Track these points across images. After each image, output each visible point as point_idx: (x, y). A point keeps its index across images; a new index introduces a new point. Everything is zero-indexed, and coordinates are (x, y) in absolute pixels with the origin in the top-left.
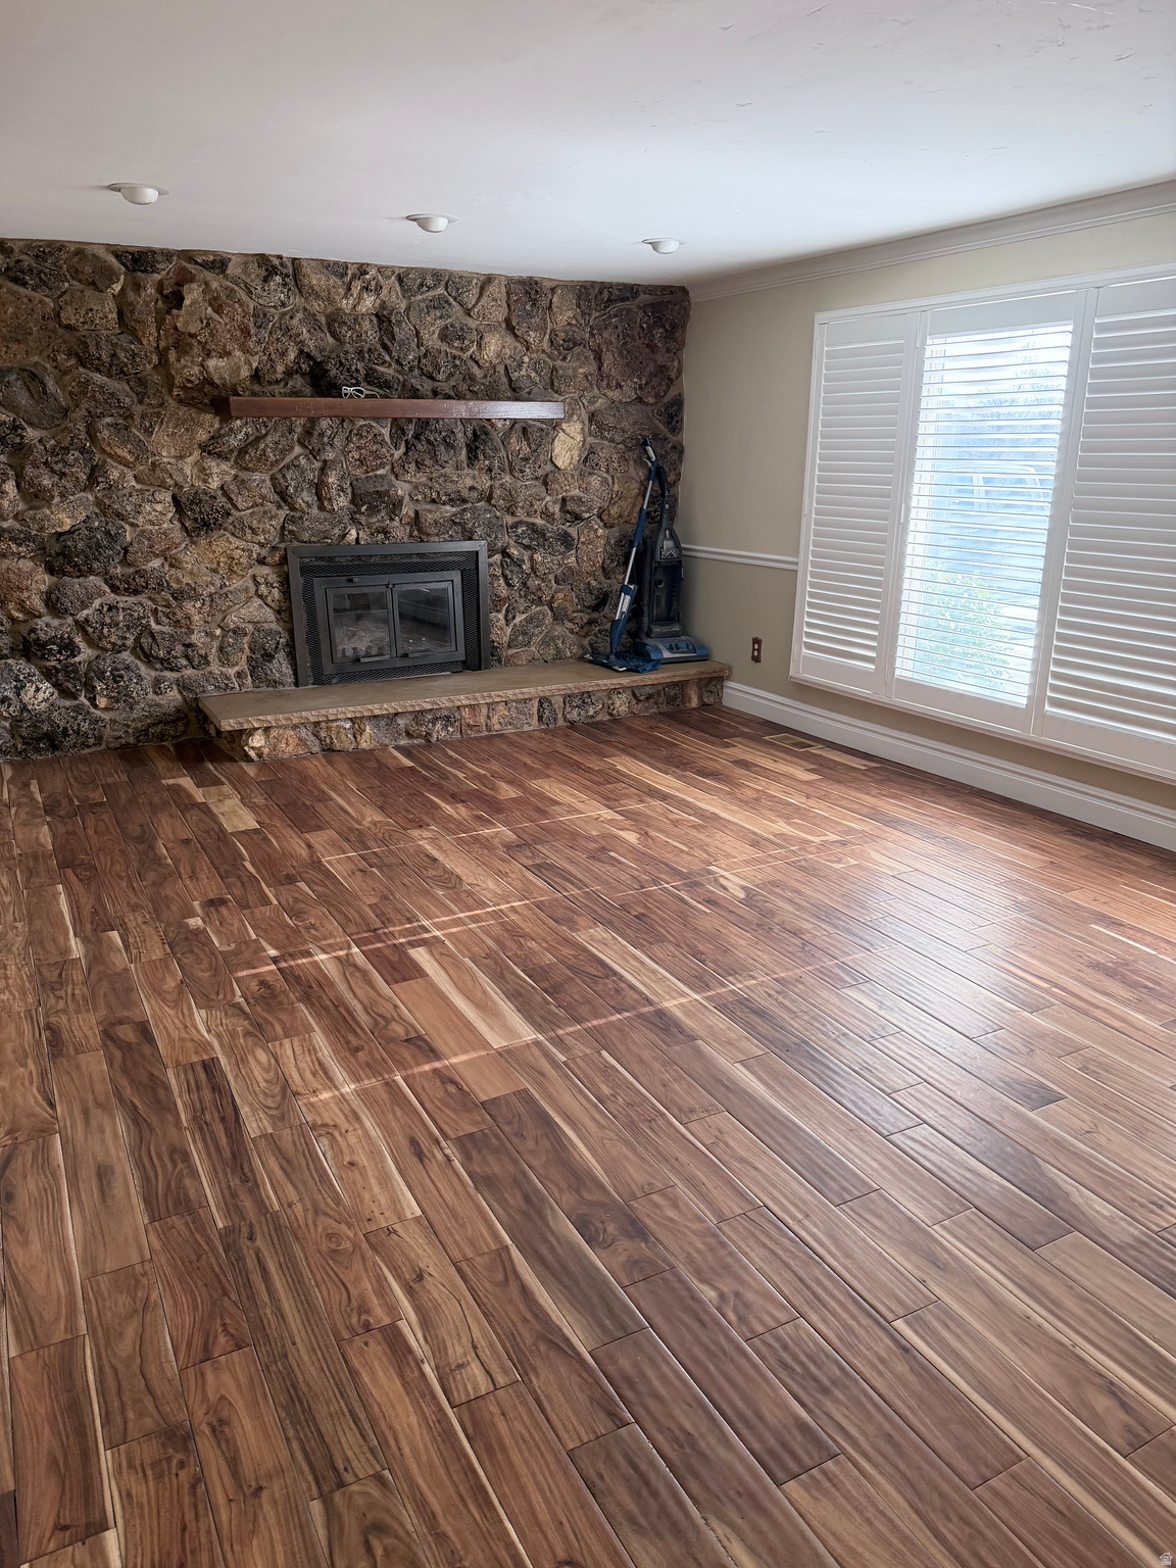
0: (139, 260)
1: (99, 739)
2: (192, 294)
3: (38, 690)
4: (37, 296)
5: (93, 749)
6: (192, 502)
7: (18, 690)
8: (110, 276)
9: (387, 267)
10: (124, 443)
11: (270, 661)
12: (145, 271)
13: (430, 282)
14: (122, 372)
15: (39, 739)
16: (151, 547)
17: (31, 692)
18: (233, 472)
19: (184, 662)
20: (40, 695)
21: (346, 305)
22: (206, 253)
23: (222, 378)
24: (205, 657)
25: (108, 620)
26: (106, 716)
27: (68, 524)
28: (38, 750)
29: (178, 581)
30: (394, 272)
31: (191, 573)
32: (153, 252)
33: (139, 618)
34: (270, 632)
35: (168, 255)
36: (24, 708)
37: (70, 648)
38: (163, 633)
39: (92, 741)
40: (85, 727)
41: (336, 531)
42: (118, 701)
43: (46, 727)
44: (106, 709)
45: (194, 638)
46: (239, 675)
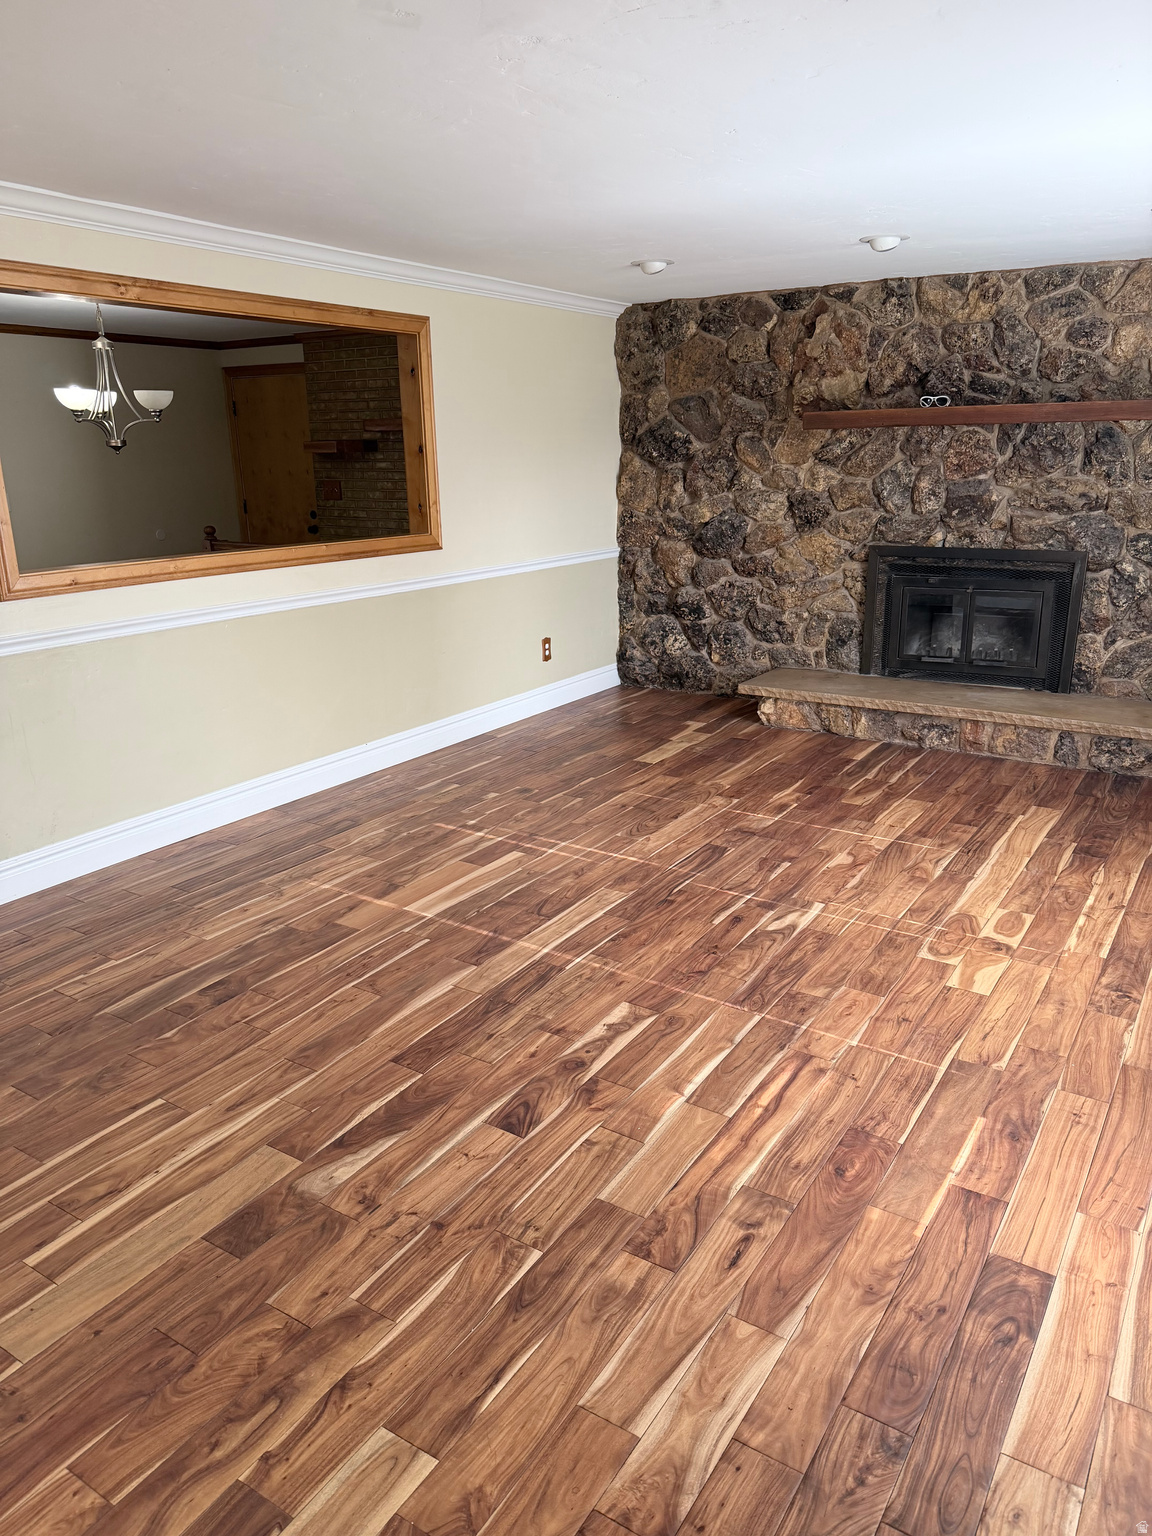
0: (788, 300)
1: (709, 686)
2: (823, 323)
3: (676, 640)
4: (717, 338)
5: (705, 692)
6: (800, 503)
7: (664, 637)
8: (765, 315)
9: (1010, 271)
10: (753, 452)
11: (842, 646)
12: (792, 308)
13: (1058, 279)
14: (760, 394)
15: (672, 677)
16: (763, 538)
17: (671, 641)
18: (839, 477)
19: (777, 636)
20: (677, 644)
21: (961, 316)
22: (839, 285)
23: (833, 394)
24: (792, 635)
25: (726, 594)
26: (717, 669)
27: (708, 516)
28: (671, 685)
29: (781, 569)
30: (1019, 276)
31: (792, 563)
32: (799, 291)
33: (748, 596)
34: (848, 622)
35: (811, 292)
36: (664, 652)
37: (698, 611)
38: (764, 610)
39: (703, 686)
40: (701, 674)
41: (920, 533)
42: (724, 659)
43: (676, 669)
44: (718, 664)
45: (785, 618)
46: (817, 655)
